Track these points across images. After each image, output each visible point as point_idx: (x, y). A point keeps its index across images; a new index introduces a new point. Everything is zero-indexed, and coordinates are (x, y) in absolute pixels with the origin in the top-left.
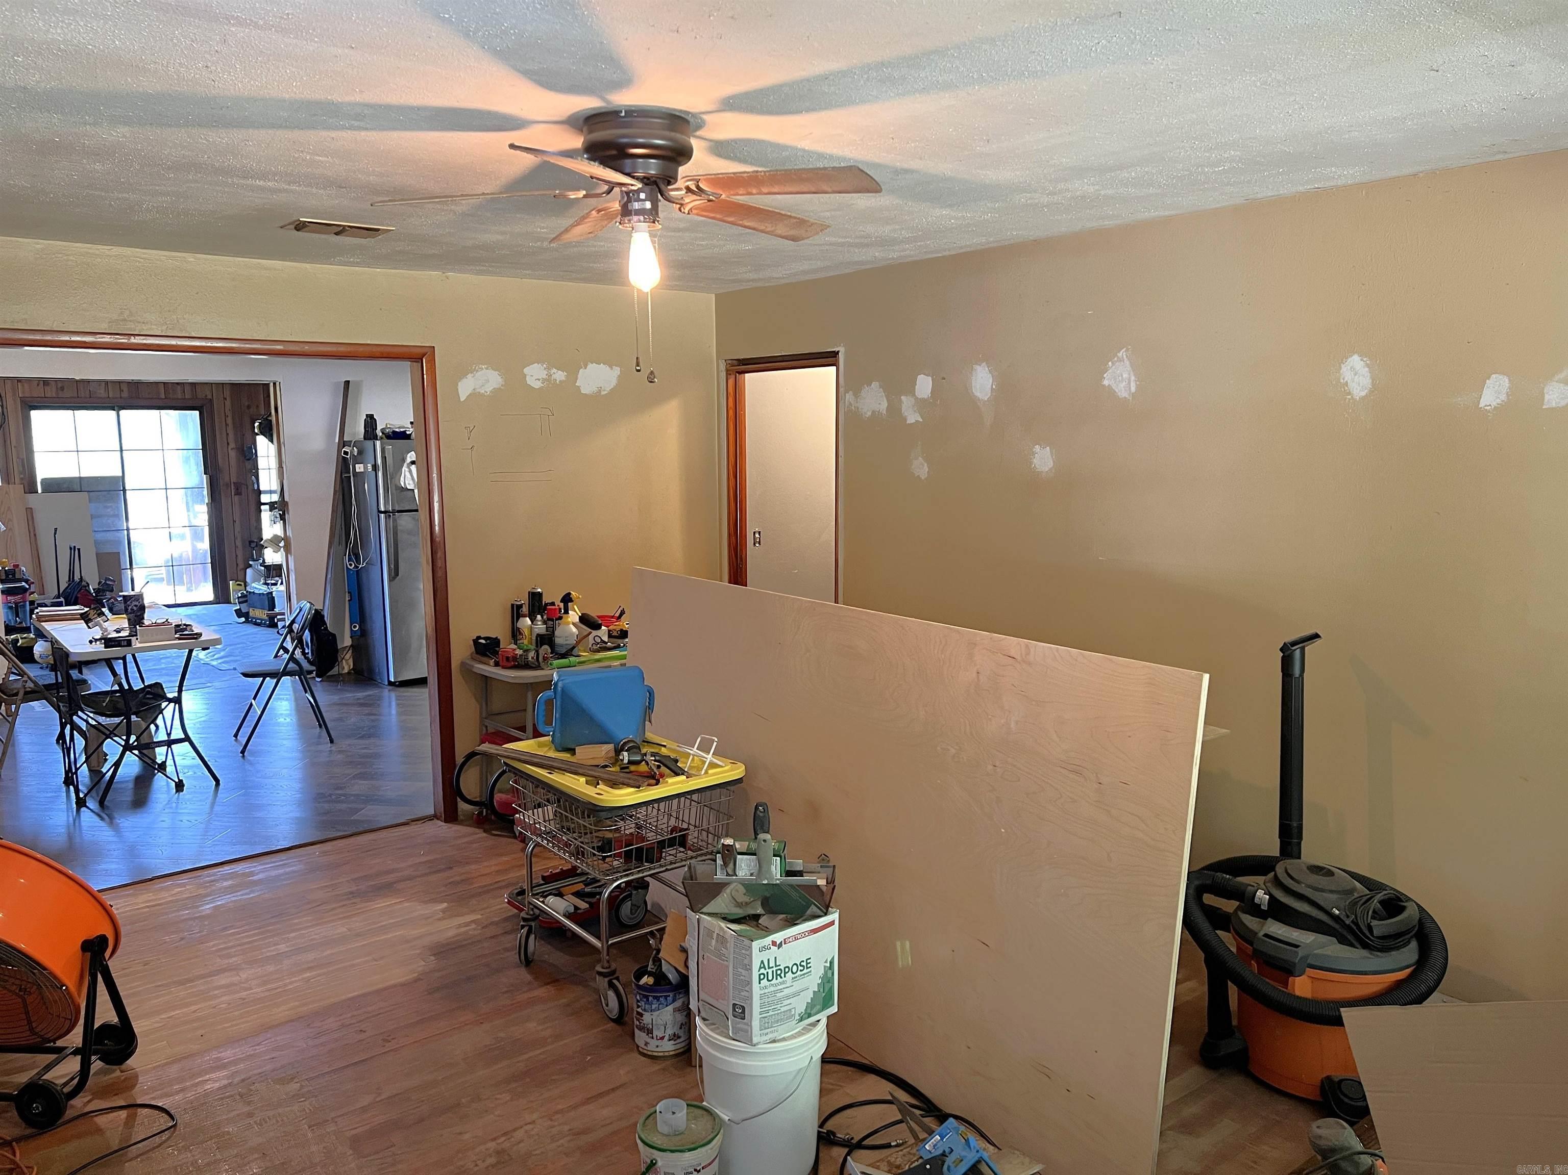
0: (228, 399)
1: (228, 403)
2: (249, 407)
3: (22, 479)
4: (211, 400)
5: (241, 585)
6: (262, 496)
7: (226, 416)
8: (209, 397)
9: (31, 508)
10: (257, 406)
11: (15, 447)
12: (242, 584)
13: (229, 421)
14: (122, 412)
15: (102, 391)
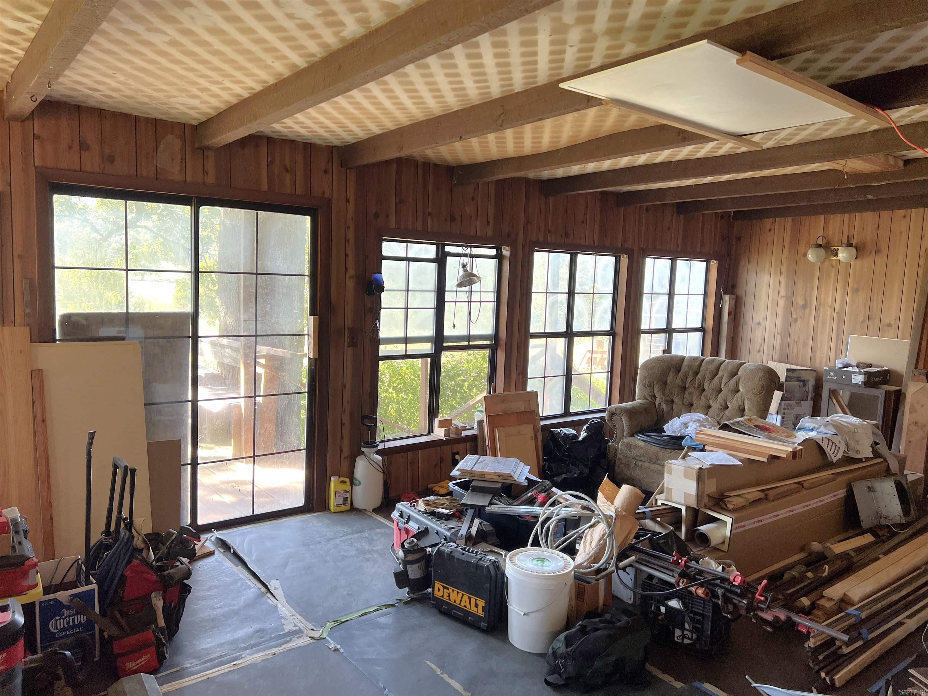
0: (352, 200)
1: (351, 207)
2: (376, 215)
3: (27, 315)
4: (329, 202)
5: (345, 482)
6: (382, 347)
7: (347, 228)
8: (327, 195)
9: (41, 371)
10: (387, 216)
11: (19, 256)
12: (348, 480)
13: (351, 235)
14: (204, 210)
15: (176, 170)
